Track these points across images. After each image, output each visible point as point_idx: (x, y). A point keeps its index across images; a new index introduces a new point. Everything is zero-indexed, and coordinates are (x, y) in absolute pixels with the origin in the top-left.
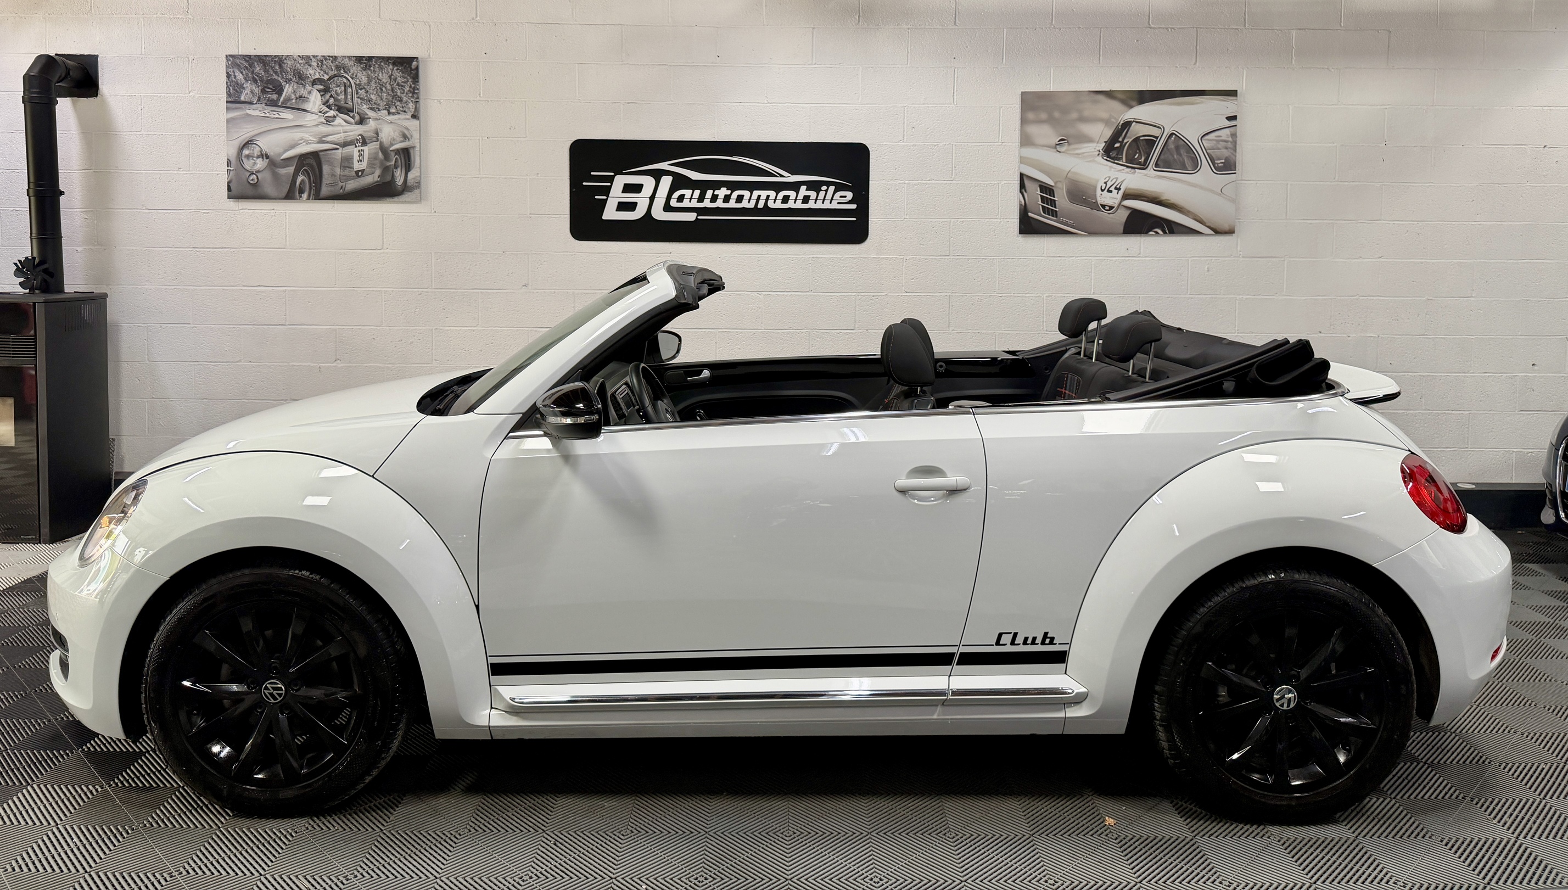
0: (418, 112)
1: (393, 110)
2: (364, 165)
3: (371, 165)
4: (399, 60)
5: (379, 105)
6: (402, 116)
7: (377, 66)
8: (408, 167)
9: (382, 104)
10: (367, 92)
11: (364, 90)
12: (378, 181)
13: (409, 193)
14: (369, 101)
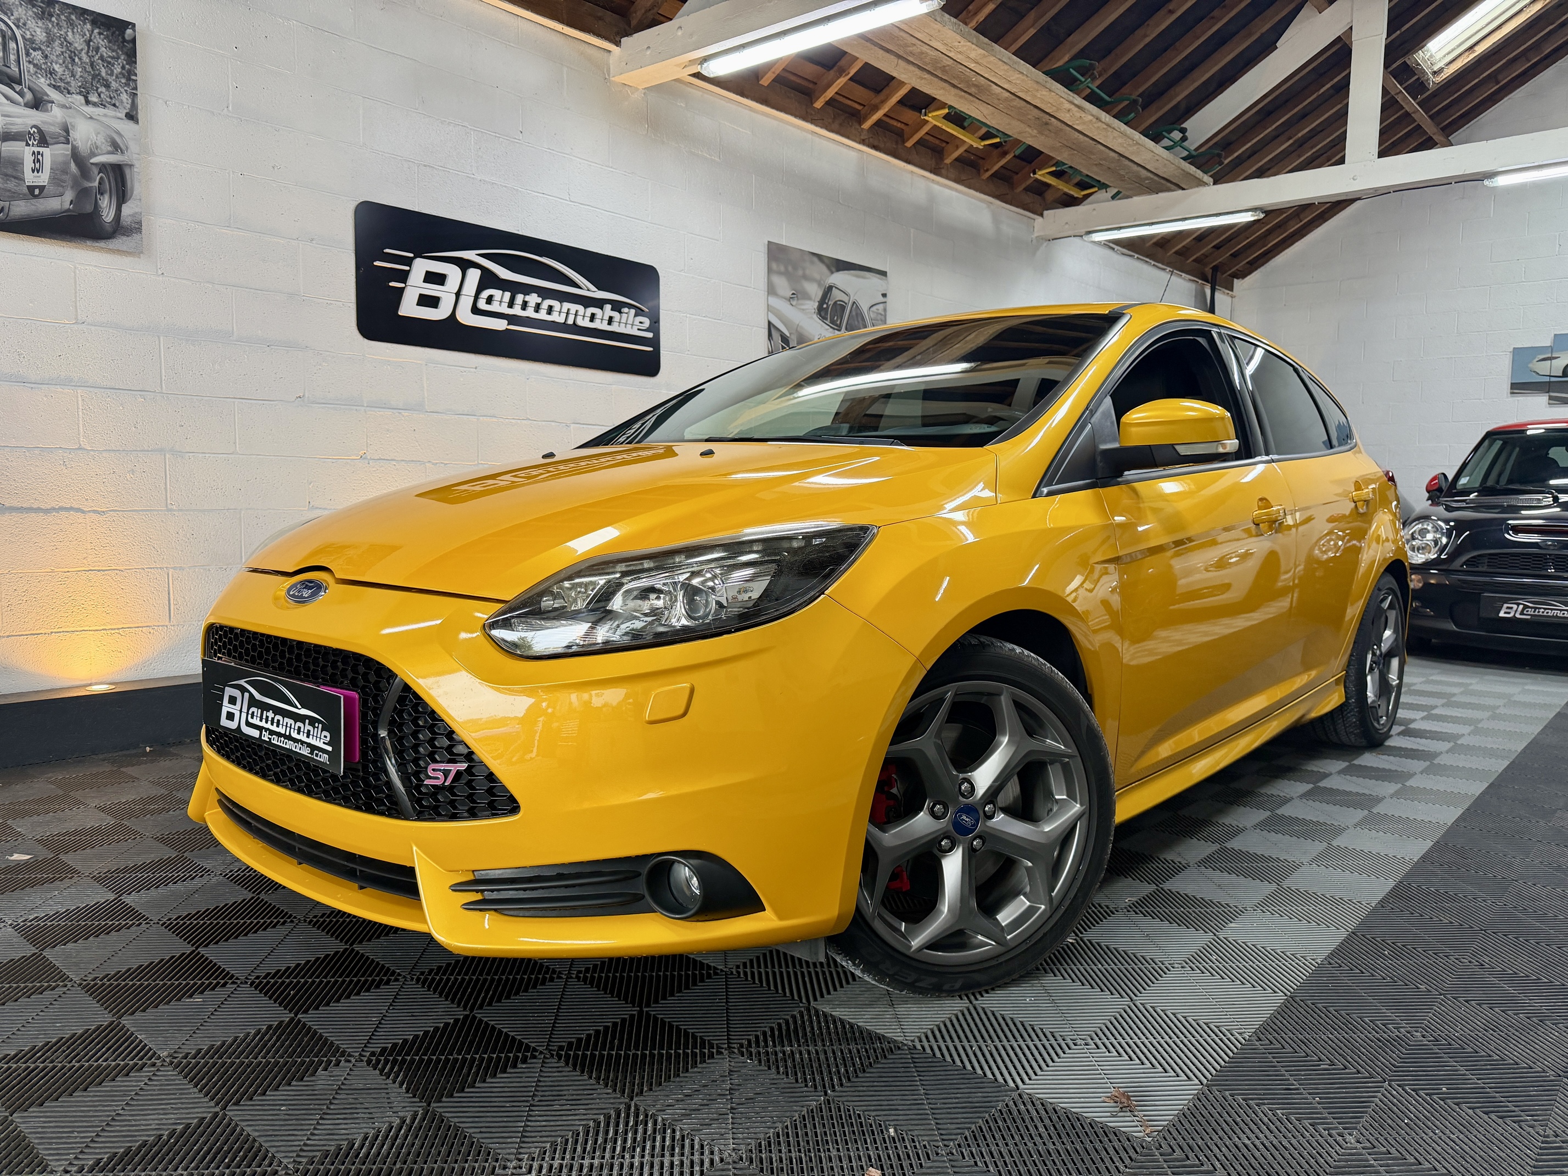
0: (137, 113)
1: (93, 98)
2: (43, 178)
3: (54, 179)
4: (103, 20)
5: (68, 83)
6: (110, 111)
7: (63, 17)
8: (122, 195)
9: (73, 83)
10: (46, 57)
11: (40, 52)
12: (69, 210)
13: (125, 238)
14: (51, 74)
